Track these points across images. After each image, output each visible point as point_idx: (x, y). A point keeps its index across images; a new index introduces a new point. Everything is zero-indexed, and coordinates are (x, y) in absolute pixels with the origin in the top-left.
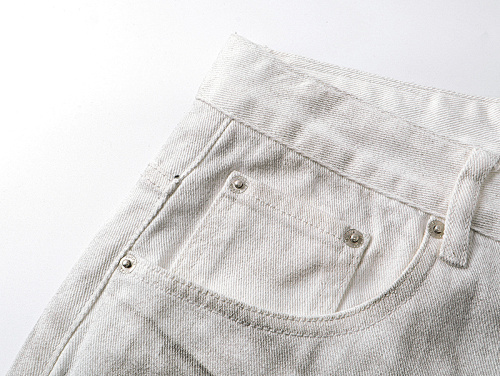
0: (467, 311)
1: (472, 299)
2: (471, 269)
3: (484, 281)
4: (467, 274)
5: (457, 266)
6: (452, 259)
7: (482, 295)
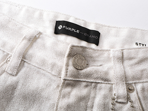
0: (12, 94)
1: (15, 89)
2: (17, 76)
3: (21, 82)
4: (15, 79)
5: (11, 75)
6: (10, 72)
7: (19, 87)
